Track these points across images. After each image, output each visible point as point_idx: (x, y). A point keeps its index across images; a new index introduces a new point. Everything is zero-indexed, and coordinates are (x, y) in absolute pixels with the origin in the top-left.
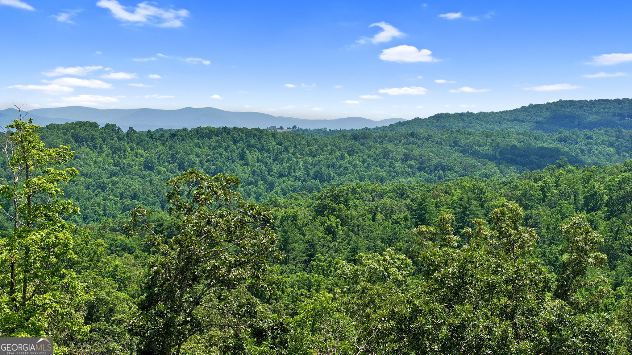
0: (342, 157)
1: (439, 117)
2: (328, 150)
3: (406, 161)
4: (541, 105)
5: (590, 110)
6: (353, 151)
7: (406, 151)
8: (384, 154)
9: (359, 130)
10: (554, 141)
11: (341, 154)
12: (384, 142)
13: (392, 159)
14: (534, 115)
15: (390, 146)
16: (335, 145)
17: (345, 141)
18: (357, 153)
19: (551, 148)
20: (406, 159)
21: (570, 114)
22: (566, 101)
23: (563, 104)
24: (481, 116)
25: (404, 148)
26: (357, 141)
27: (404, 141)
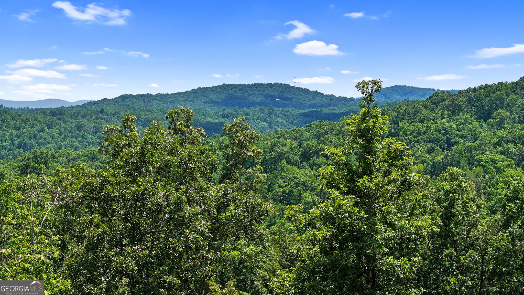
0: (42, 130)
1: (123, 98)
2: (30, 124)
3: (96, 133)
4: (208, 88)
5: (248, 92)
6: (52, 125)
7: (96, 125)
8: (78, 127)
9: (57, 108)
10: (219, 117)
11: (42, 128)
12: (77, 118)
13: (84, 131)
14: (202, 96)
15: (83, 121)
16: (36, 120)
17: (44, 117)
18: (55, 126)
19: (216, 123)
20: (96, 131)
21: (232, 96)
22: (229, 85)
23: (226, 87)
24: (158, 97)
25: (94, 122)
26: (55, 117)
27: (94, 116)
